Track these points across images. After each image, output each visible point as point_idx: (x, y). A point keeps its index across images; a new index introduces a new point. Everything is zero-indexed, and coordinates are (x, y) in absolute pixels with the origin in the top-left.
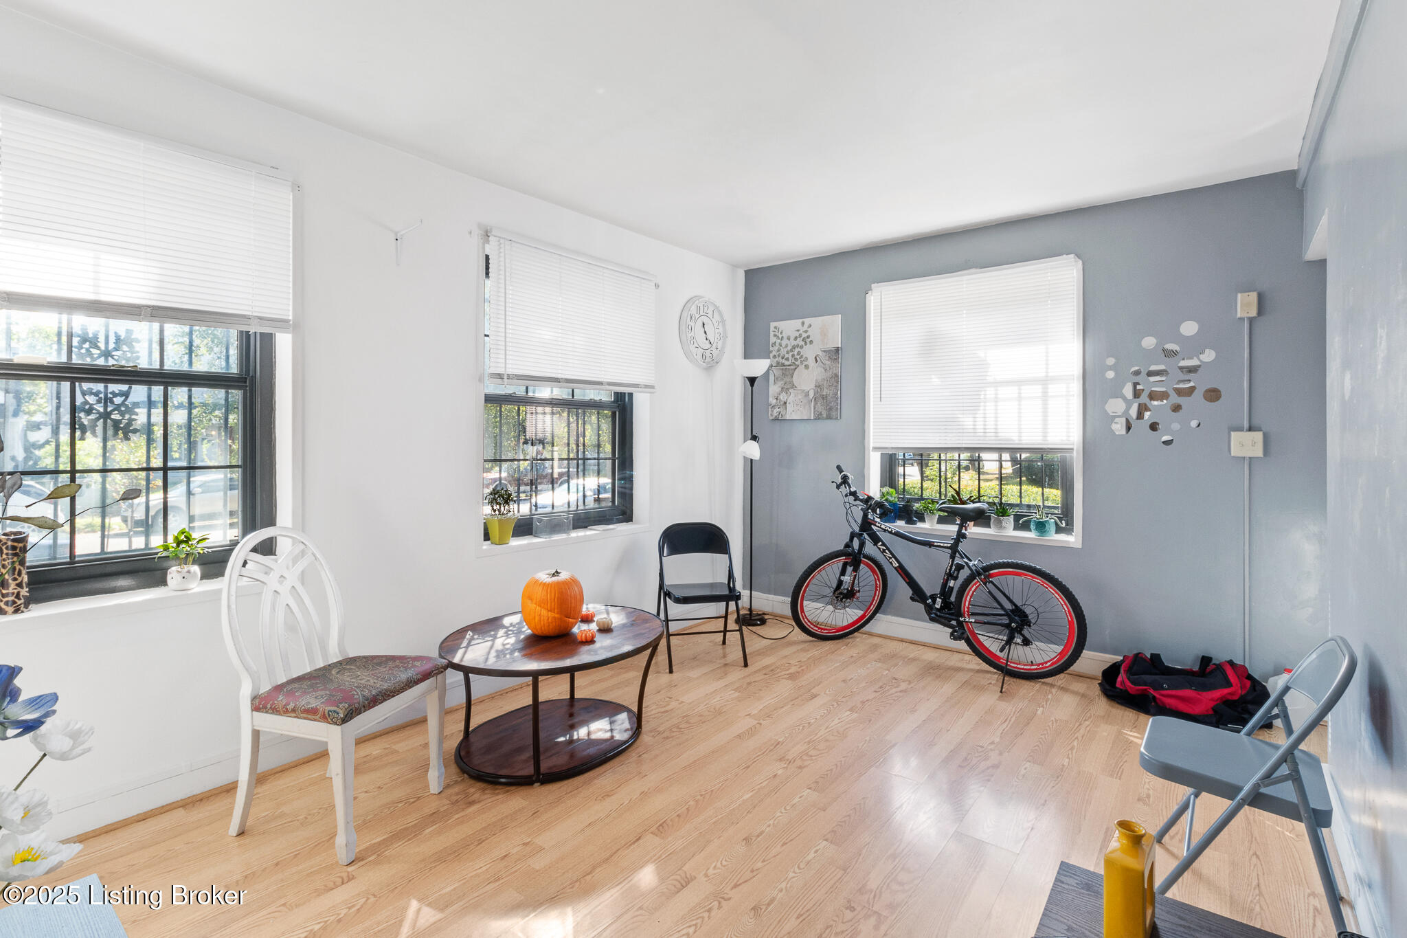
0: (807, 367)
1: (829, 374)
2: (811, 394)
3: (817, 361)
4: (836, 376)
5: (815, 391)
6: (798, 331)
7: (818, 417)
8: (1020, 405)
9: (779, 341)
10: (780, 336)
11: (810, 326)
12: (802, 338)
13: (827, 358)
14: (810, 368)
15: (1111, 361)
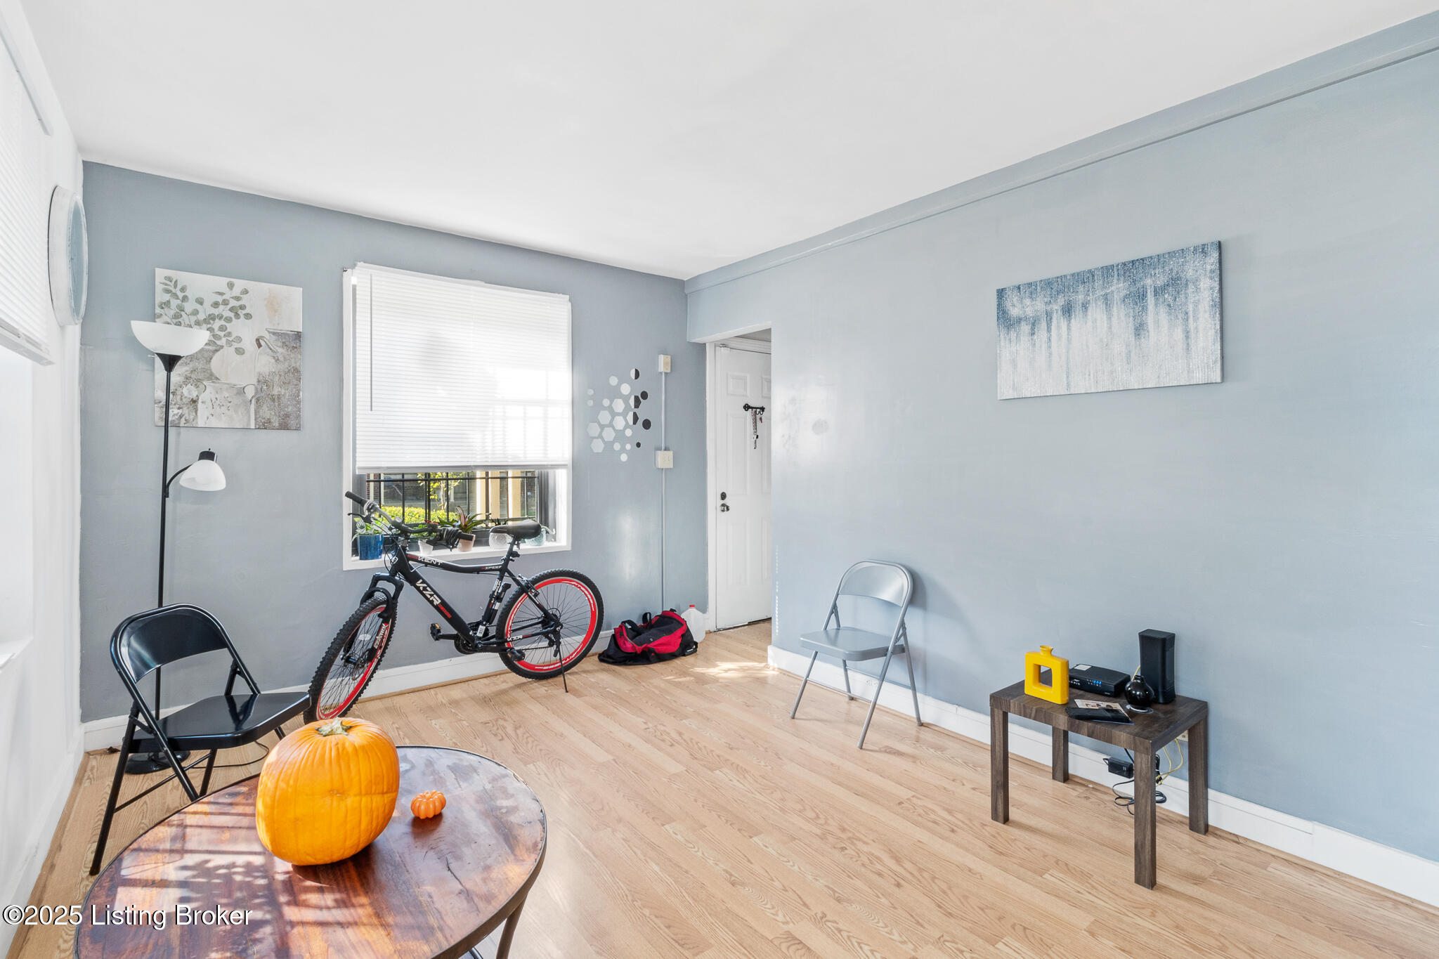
0: (240, 351)
1: (283, 367)
2: (250, 392)
3: (260, 346)
4: (297, 370)
5: (256, 389)
6: (221, 294)
7: (265, 425)
8: (525, 424)
9: (179, 302)
10: (181, 295)
11: (246, 292)
12: (229, 307)
13: (280, 344)
14: (247, 354)
15: (591, 392)
